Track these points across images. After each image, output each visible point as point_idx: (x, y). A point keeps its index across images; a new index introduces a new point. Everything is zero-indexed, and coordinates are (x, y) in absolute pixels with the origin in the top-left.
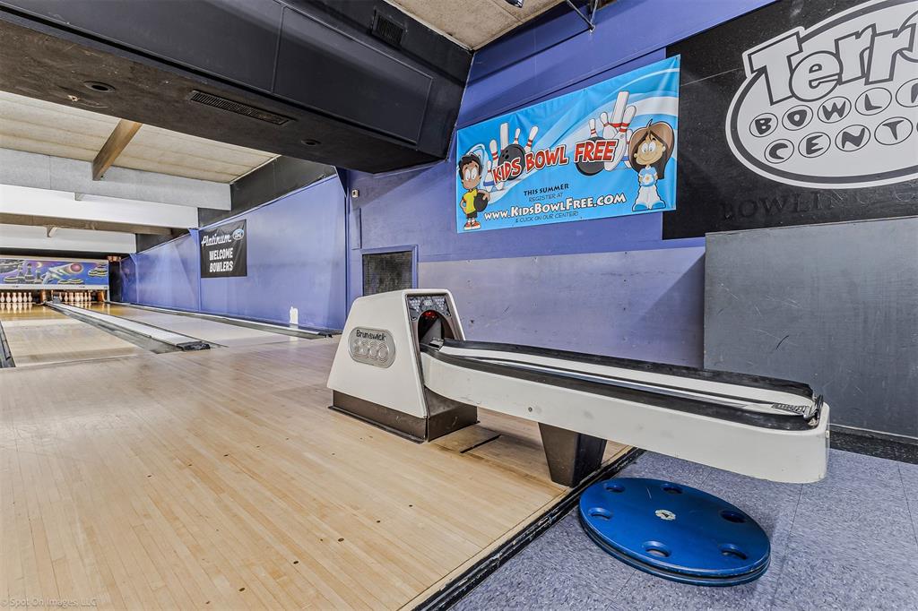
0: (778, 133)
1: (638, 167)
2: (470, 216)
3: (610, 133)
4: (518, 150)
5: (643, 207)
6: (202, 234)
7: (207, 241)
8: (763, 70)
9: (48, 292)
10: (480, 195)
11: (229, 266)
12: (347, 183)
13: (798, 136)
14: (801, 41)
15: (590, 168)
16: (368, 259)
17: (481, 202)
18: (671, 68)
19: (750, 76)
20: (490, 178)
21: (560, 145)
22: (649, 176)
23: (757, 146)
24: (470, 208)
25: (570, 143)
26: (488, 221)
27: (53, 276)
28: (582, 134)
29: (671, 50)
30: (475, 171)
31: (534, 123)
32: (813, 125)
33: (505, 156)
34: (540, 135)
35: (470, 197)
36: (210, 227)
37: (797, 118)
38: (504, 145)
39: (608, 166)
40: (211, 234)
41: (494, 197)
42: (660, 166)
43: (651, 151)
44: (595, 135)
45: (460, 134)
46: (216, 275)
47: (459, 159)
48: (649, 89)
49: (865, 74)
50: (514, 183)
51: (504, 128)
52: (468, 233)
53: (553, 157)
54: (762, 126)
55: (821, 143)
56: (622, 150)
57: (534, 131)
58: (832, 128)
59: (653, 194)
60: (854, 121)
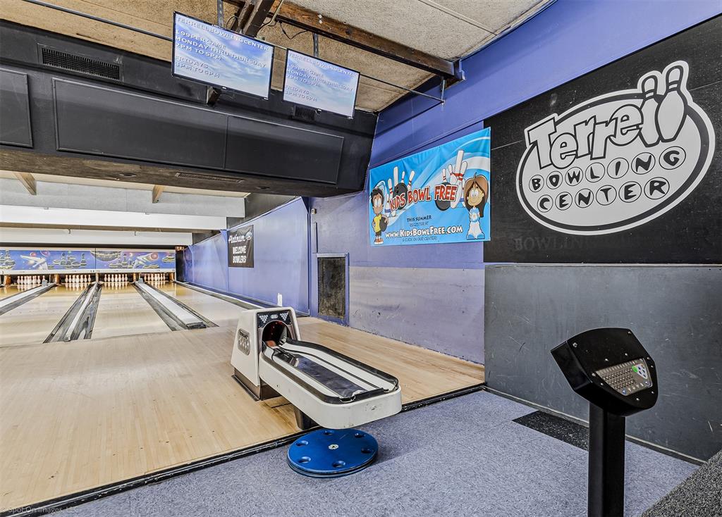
0: (546, 190)
1: (469, 207)
2: (378, 234)
3: (453, 181)
4: (404, 187)
5: (471, 237)
6: (229, 233)
7: (233, 240)
8: (535, 144)
9: (137, 274)
10: (383, 219)
11: (243, 259)
12: (308, 205)
13: (554, 193)
14: (556, 124)
16: (321, 261)
17: (383, 224)
18: (484, 136)
19: (529, 147)
20: (388, 206)
21: (426, 186)
22: (475, 214)
23: (533, 198)
24: (378, 228)
25: (432, 185)
26: (389, 239)
27: (140, 263)
29: (487, 122)
30: (380, 200)
31: (413, 169)
32: (564, 186)
33: (397, 191)
34: (416, 178)
35: (378, 220)
36: (234, 229)
37: (554, 180)
38: (396, 183)
39: (453, 205)
40: (234, 234)
41: (391, 221)
42: (481, 207)
43: (476, 195)
44: (445, 181)
45: (371, 172)
46: (237, 265)
47: (371, 191)
48: (473, 150)
49: (590, 153)
50: (402, 212)
51: (396, 170)
52: (377, 246)
53: (422, 195)
54: (536, 184)
55: (567, 200)
56: (460, 194)
57: (412, 174)
58: (573, 190)
59: (478, 228)
60: (585, 186)
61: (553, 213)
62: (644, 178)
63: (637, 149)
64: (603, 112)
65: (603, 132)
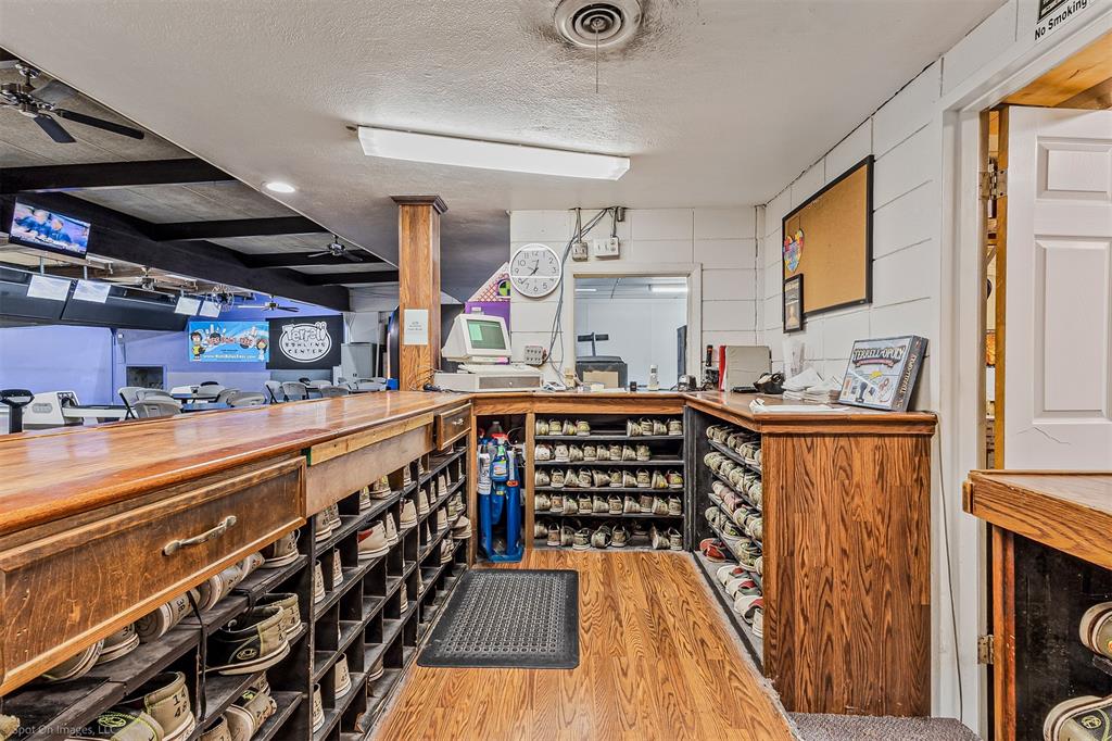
0: (290, 347)
1: (258, 349)
2: (196, 355)
3: (250, 337)
4: (219, 335)
5: (259, 360)
8: (286, 332)
10: (201, 348)
12: (114, 332)
13: (293, 349)
14: (293, 328)
15: (245, 347)
16: (130, 369)
17: (201, 351)
18: (267, 324)
19: (284, 332)
22: (261, 352)
23: (286, 349)
24: (196, 352)
25: (238, 337)
26: (204, 357)
28: (242, 335)
29: (267, 320)
30: (198, 339)
32: (296, 347)
33: (213, 336)
34: (226, 332)
35: (196, 349)
38: (212, 332)
41: (208, 350)
42: (265, 349)
43: (262, 345)
45: (191, 323)
47: (190, 332)
48: (262, 328)
51: (212, 326)
52: (195, 361)
54: (287, 345)
55: (298, 351)
56: (254, 343)
57: (224, 331)
58: (299, 349)
59: (263, 357)
60: (302, 348)
61: (292, 354)
62: (317, 348)
63: (315, 341)
64: (308, 328)
65: (307, 334)
